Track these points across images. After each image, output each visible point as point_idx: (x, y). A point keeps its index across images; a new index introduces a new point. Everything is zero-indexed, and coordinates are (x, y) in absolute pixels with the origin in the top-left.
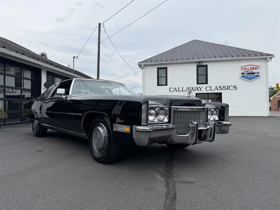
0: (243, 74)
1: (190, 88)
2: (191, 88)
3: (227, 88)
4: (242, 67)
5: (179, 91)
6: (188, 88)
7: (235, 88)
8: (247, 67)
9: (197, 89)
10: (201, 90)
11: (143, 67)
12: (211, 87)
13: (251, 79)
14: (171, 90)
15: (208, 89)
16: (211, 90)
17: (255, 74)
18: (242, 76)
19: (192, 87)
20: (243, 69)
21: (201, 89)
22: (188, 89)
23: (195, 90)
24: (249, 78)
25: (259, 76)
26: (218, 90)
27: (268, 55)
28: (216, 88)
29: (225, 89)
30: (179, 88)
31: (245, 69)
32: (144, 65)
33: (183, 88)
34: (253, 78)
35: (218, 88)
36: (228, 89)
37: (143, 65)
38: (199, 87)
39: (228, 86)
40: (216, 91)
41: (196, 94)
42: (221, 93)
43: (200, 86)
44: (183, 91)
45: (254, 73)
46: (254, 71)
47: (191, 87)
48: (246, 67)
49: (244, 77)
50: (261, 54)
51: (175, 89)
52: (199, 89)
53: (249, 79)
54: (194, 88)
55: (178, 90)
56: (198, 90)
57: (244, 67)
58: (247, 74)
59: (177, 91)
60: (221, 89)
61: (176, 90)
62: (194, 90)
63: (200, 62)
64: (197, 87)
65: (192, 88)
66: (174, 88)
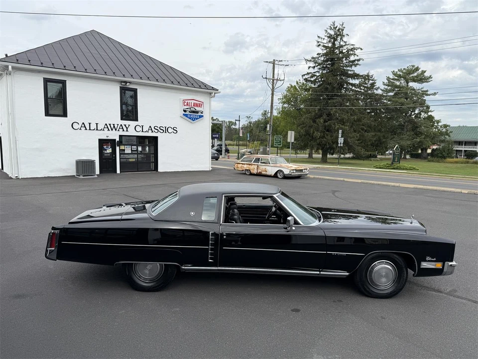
0: (185, 111)
1: (110, 124)
2: (112, 126)
3: (164, 129)
4: (184, 101)
5: (90, 129)
6: (106, 124)
7: (175, 130)
8: (190, 101)
9: (121, 127)
10: (127, 131)
11: (10, 72)
12: (142, 126)
13: (194, 120)
14: (75, 126)
15: (138, 129)
16: (143, 131)
17: (199, 114)
18: (184, 115)
19: (114, 125)
20: (186, 104)
21: (127, 128)
22: (106, 127)
23: (118, 130)
24: (192, 118)
25: (203, 116)
26: (152, 132)
27: (213, 89)
28: (150, 129)
29: (162, 131)
30: (90, 124)
31: (187, 105)
32: (13, 68)
33: (97, 124)
34: (197, 119)
35: (153, 129)
36: (166, 132)
37: (10, 67)
38: (125, 125)
39: (165, 127)
40: (150, 134)
41: (121, 136)
42: (157, 137)
43: (127, 123)
44: (97, 130)
45: (197, 112)
46: (198, 109)
47: (112, 123)
48: (188, 101)
49: (186, 115)
50: (206, 86)
51: (83, 126)
52: (125, 129)
53: (192, 120)
54: (116, 126)
55: (88, 128)
56: (124, 131)
57: (186, 101)
58: (190, 113)
59: (86, 129)
60: (157, 131)
61: (85, 127)
62: (116, 130)
63: (126, 82)
64: (121, 125)
65: (114, 127)
66: (81, 124)
